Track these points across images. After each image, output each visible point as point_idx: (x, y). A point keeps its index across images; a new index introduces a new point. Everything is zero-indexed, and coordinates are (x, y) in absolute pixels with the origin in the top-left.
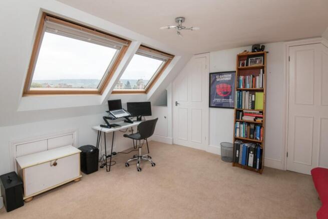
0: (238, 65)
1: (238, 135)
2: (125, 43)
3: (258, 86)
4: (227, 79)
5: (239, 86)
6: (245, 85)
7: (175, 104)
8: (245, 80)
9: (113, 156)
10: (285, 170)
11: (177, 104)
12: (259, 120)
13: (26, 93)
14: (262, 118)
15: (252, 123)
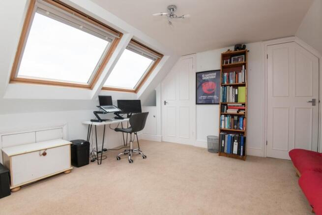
0: (222, 63)
1: (223, 127)
2: (117, 35)
3: (241, 81)
4: (212, 77)
5: (223, 82)
6: (229, 81)
7: (164, 104)
8: (228, 76)
9: (103, 152)
10: (265, 157)
11: (165, 103)
12: (242, 112)
13: (13, 79)
14: (244, 110)
15: (236, 115)
